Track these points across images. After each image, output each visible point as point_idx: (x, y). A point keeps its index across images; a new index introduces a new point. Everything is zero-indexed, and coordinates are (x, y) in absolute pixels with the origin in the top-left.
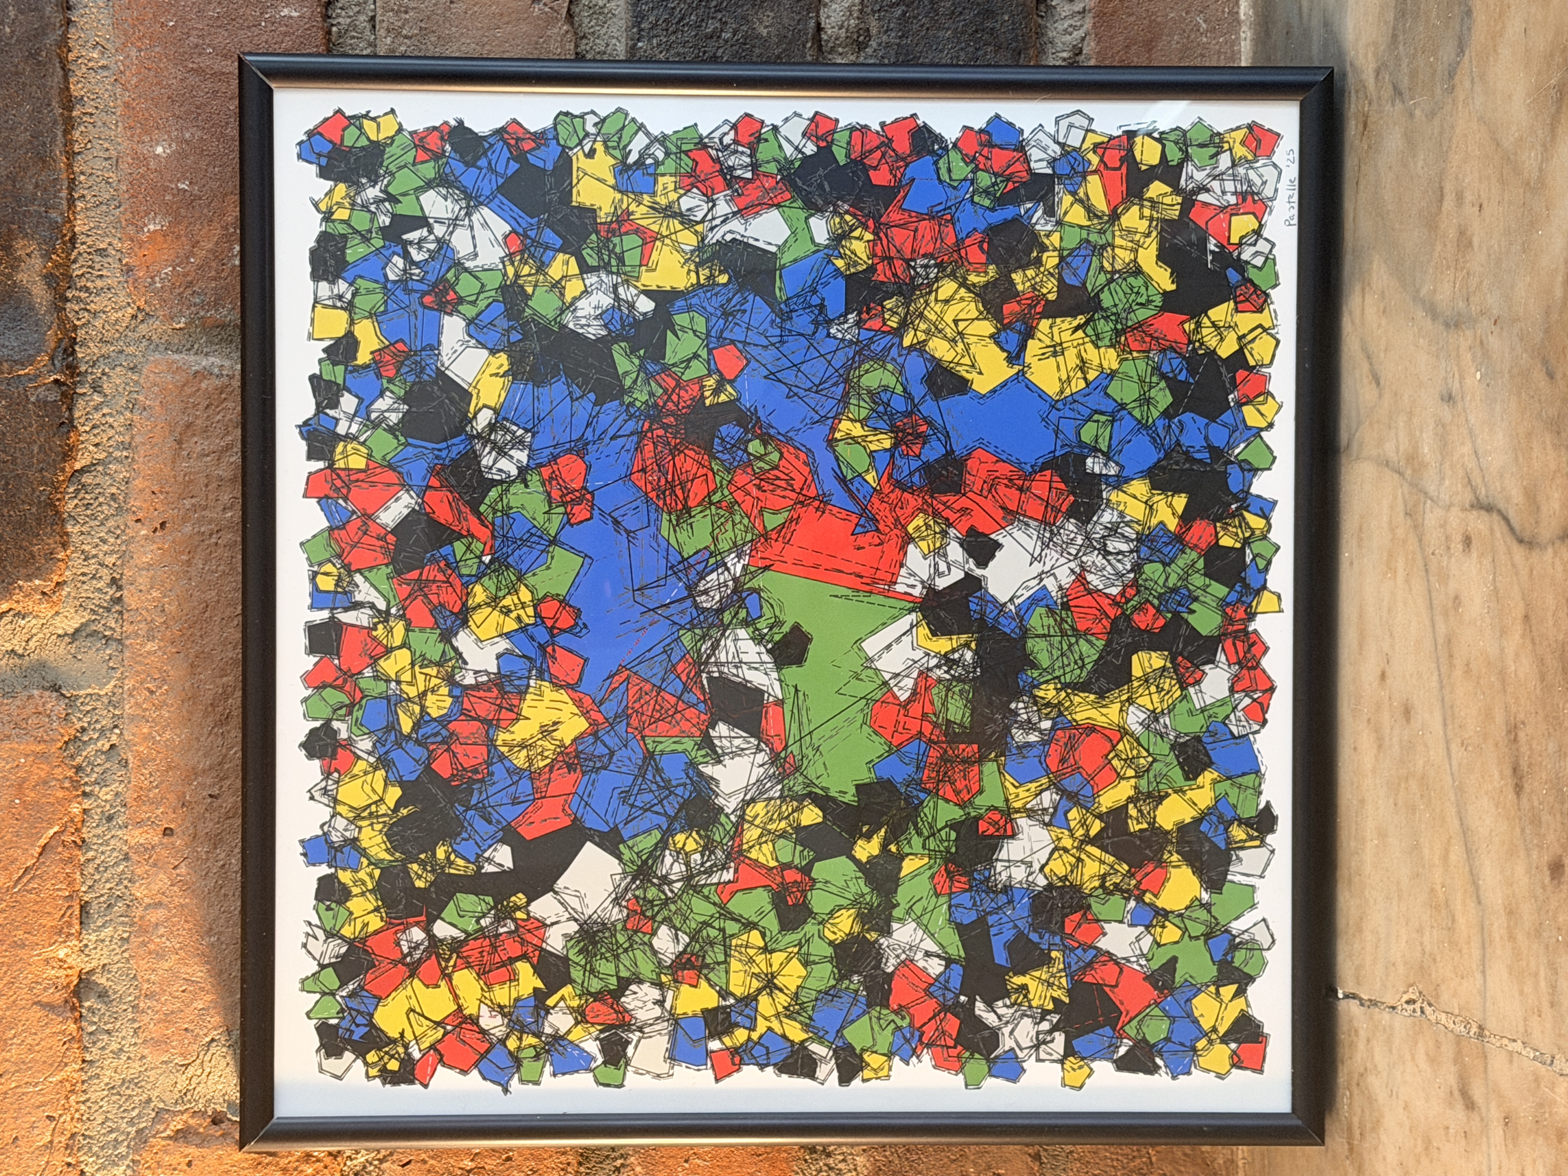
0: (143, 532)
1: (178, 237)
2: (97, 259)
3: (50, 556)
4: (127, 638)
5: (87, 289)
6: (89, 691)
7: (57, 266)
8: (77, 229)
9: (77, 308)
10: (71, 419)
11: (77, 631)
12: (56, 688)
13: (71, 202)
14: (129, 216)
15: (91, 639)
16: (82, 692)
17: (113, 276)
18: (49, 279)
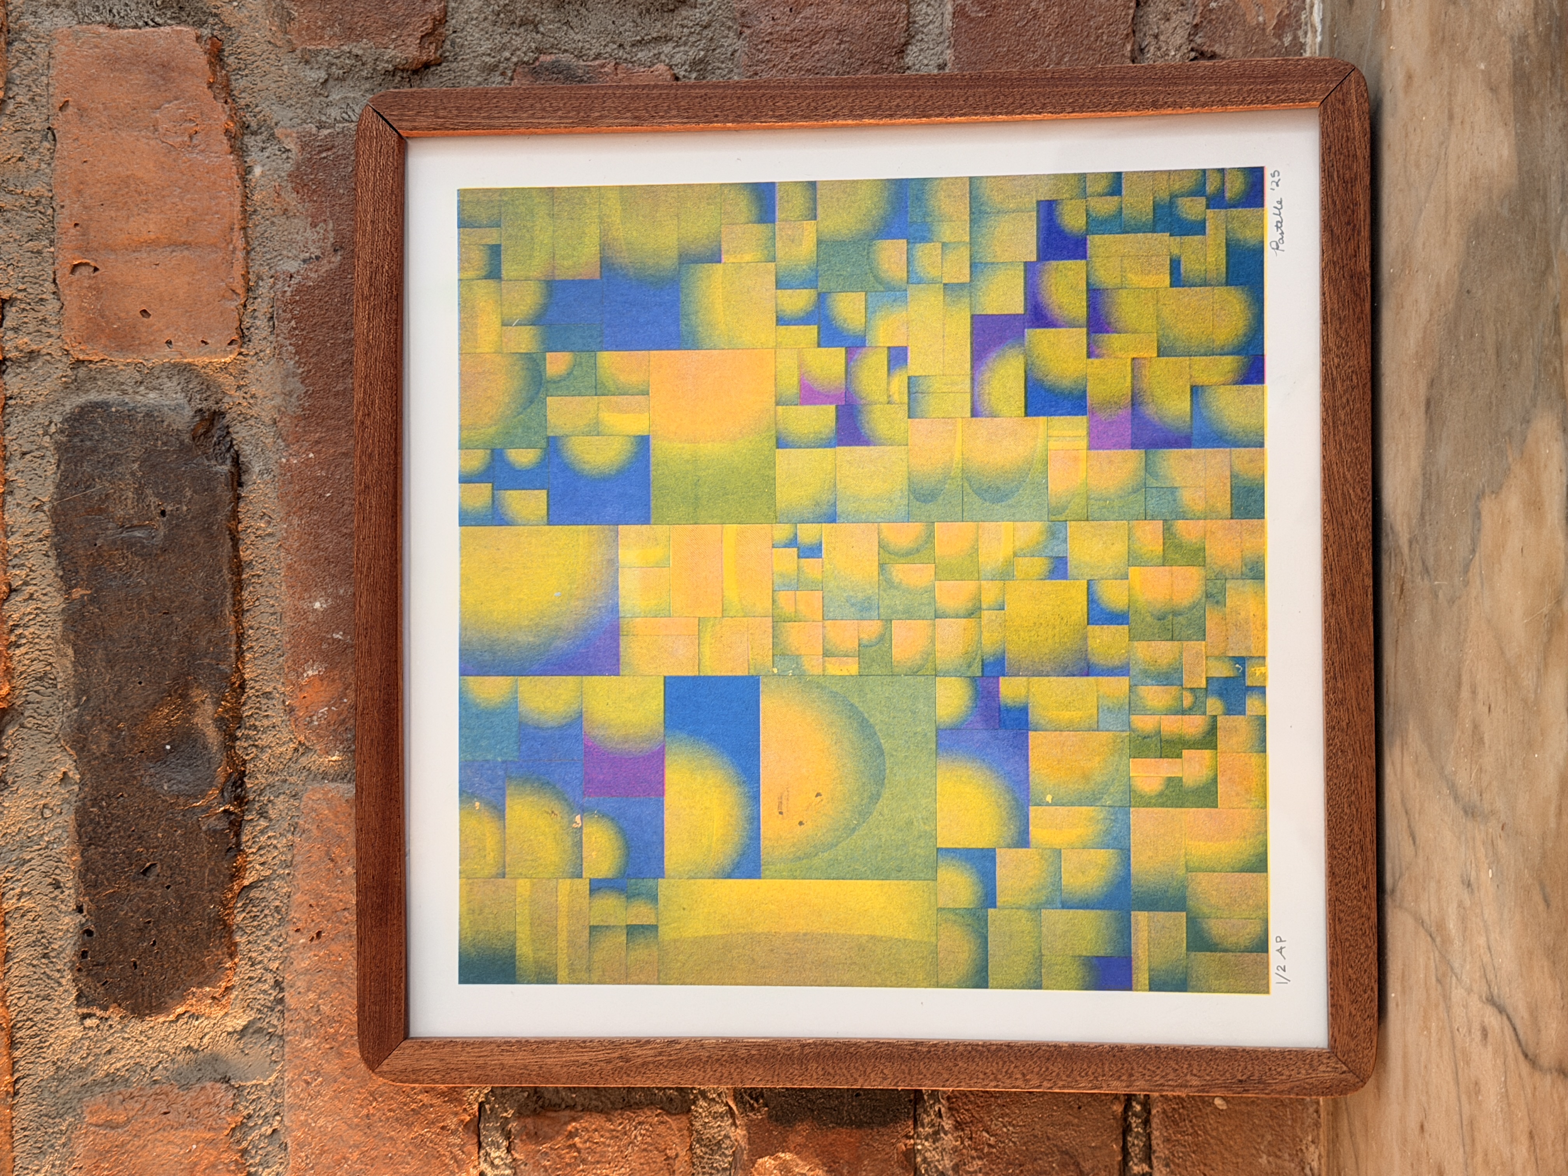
0: (302, 941)
1: (333, 680)
2: (264, 701)
3: (218, 966)
4: (288, 1034)
5: (255, 727)
6: (254, 1082)
7: (226, 711)
8: (246, 676)
9: (246, 745)
10: (238, 844)
11: (245, 1028)
12: (226, 1080)
13: (240, 654)
14: (290, 663)
15: (256, 1036)
16: (249, 1083)
17: (277, 716)
18: (220, 722)
